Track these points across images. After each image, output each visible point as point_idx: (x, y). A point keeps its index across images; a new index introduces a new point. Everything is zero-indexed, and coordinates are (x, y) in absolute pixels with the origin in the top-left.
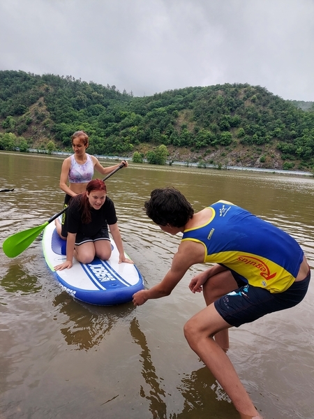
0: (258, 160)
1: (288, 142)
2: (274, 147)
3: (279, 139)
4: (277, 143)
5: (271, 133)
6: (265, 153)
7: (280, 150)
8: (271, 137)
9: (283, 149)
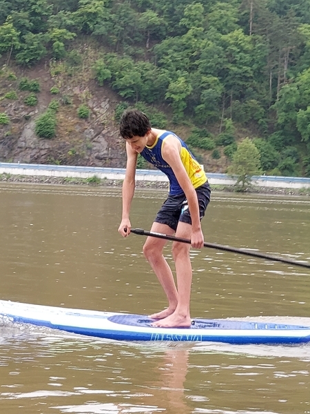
0: (29, 132)
1: (135, 57)
2: (86, 76)
3: (102, 42)
4: (95, 61)
5: (68, 18)
6: (55, 102)
7: (108, 86)
8: (70, 35)
9: (120, 83)
